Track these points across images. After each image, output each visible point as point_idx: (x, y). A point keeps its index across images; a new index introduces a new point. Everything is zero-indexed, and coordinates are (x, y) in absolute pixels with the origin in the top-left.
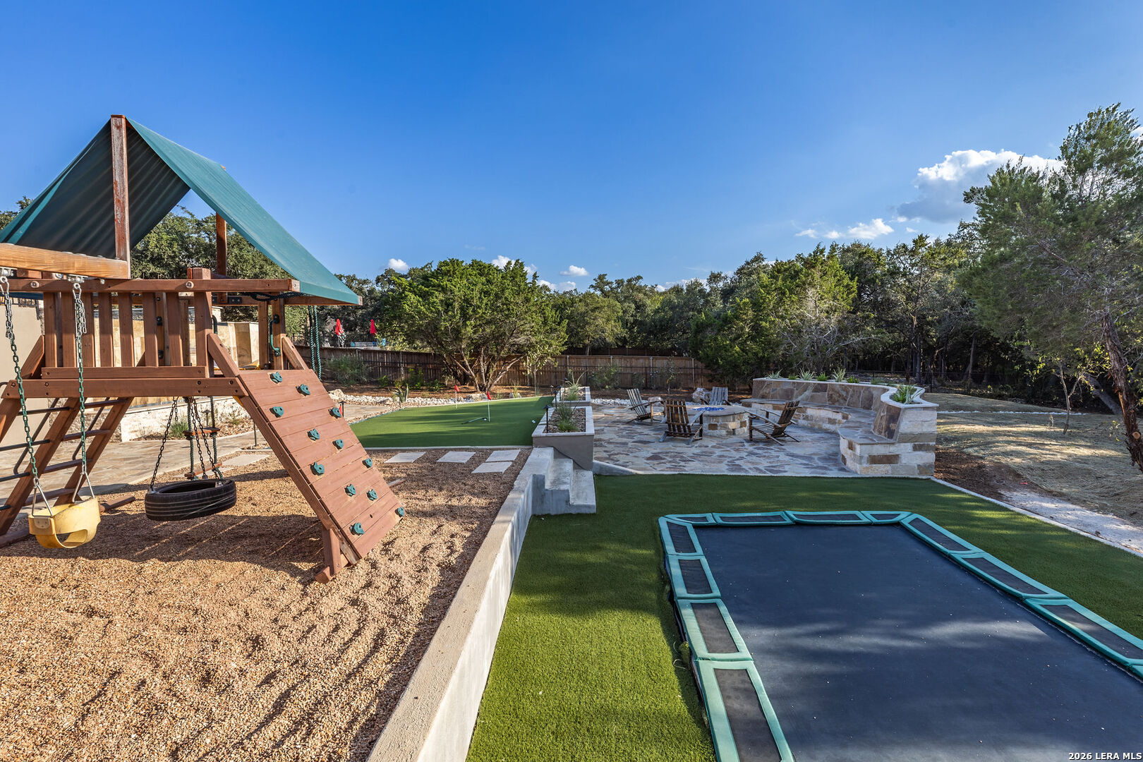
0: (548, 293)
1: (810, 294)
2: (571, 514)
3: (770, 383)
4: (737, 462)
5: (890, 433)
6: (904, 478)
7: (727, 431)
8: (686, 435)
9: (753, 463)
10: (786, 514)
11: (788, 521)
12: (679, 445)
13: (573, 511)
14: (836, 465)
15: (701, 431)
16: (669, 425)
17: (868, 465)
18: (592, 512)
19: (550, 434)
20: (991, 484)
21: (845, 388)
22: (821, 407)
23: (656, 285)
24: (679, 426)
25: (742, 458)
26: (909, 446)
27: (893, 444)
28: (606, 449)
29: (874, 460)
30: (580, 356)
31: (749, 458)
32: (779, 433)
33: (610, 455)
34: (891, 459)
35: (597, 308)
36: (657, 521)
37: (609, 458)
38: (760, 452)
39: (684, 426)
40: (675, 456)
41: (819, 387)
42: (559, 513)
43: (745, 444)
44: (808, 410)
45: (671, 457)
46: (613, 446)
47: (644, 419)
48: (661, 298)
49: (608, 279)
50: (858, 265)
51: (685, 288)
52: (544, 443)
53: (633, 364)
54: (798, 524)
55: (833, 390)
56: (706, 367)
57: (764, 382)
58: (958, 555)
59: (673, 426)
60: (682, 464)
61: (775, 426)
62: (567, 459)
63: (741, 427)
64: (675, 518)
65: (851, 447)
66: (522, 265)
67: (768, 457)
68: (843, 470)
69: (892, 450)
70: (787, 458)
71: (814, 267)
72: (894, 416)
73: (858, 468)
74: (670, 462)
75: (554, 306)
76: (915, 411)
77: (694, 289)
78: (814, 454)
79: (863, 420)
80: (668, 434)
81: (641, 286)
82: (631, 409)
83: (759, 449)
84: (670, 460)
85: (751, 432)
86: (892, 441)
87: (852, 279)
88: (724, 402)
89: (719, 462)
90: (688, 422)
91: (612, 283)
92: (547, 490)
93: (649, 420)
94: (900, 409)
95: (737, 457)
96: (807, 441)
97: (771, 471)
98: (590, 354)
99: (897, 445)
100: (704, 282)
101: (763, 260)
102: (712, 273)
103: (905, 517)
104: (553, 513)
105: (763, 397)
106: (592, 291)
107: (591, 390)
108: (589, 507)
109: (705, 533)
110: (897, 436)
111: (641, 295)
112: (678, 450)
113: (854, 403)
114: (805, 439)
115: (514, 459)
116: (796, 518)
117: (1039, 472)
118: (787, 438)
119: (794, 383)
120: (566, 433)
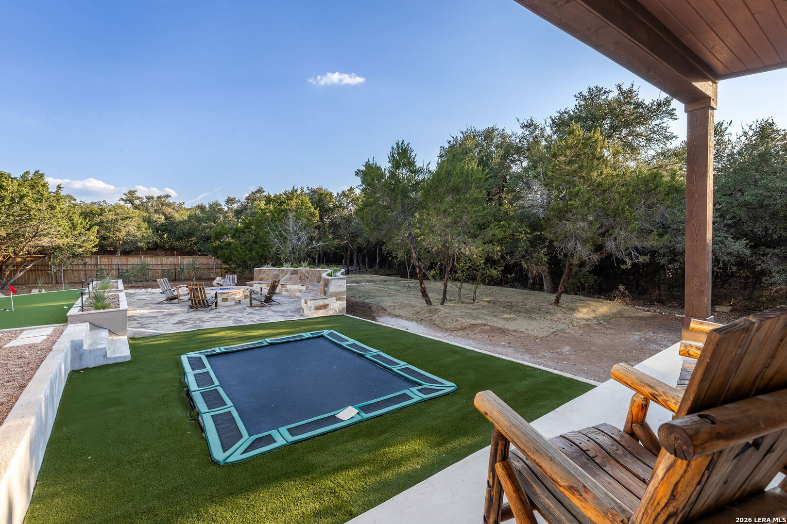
0: (73, 202)
1: (290, 216)
2: (109, 365)
3: (265, 271)
4: (239, 319)
5: (325, 293)
6: (332, 316)
7: (235, 302)
8: (205, 307)
9: (250, 318)
10: (265, 341)
11: (266, 344)
12: (199, 313)
13: (110, 362)
14: (298, 314)
15: (216, 303)
16: (192, 301)
17: (314, 311)
18: (127, 360)
19: (84, 313)
20: (373, 315)
21: (308, 272)
22: (294, 284)
23: (184, 203)
24: (199, 302)
25: (243, 316)
26: (334, 299)
27: (326, 298)
28: (139, 322)
29: (317, 308)
30: (111, 256)
31: (248, 316)
32: (268, 300)
33: (142, 325)
34: (325, 307)
35: (127, 218)
36: (180, 357)
37: (142, 327)
38: (256, 312)
39: (203, 301)
40: (196, 320)
41: (294, 272)
42: (98, 365)
43: (247, 308)
44: (288, 285)
45: (192, 321)
46: (145, 319)
47: (172, 299)
48: (188, 212)
49: (138, 194)
50: (320, 200)
51: (207, 206)
52: (78, 319)
53: (164, 262)
54: (271, 344)
55: (302, 273)
56: (224, 262)
57: (261, 270)
58: (344, 344)
59: (195, 301)
60: (202, 324)
61: (266, 296)
62: (102, 330)
63: (245, 299)
64: (193, 354)
65: (306, 303)
66: (42, 176)
67: (260, 314)
68: (303, 315)
69: (326, 301)
70: (272, 313)
71: (291, 200)
72: (327, 284)
73: (310, 313)
74: (192, 324)
75: (81, 214)
76: (336, 281)
77: (215, 209)
78: (288, 310)
79: (315, 288)
80: (191, 307)
81: (170, 203)
82: (161, 293)
83: (256, 310)
84: (192, 322)
85: (251, 301)
86: (325, 297)
87: (316, 209)
88: (234, 284)
89: (228, 320)
90: (206, 298)
91: (142, 198)
92: (85, 350)
93: (176, 301)
94: (329, 280)
95: (241, 316)
96: (286, 303)
97: (260, 321)
98: (121, 255)
99: (328, 299)
100: (223, 204)
101: (263, 192)
102: (228, 198)
103: (325, 333)
104: (91, 366)
105: (261, 280)
106: (122, 203)
107: (124, 282)
108: (125, 357)
109: (213, 359)
110: (328, 294)
111: (170, 210)
112: (199, 316)
113: (312, 280)
114: (284, 302)
115: (49, 334)
116: (269, 341)
117: (393, 307)
118: (274, 303)
119: (279, 270)
120: (102, 311)
